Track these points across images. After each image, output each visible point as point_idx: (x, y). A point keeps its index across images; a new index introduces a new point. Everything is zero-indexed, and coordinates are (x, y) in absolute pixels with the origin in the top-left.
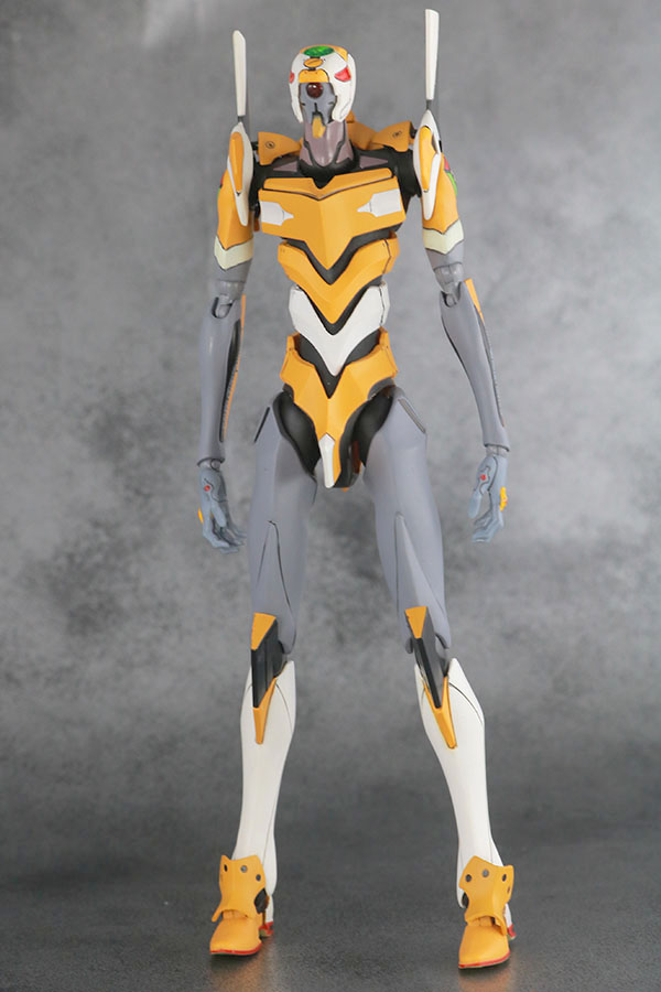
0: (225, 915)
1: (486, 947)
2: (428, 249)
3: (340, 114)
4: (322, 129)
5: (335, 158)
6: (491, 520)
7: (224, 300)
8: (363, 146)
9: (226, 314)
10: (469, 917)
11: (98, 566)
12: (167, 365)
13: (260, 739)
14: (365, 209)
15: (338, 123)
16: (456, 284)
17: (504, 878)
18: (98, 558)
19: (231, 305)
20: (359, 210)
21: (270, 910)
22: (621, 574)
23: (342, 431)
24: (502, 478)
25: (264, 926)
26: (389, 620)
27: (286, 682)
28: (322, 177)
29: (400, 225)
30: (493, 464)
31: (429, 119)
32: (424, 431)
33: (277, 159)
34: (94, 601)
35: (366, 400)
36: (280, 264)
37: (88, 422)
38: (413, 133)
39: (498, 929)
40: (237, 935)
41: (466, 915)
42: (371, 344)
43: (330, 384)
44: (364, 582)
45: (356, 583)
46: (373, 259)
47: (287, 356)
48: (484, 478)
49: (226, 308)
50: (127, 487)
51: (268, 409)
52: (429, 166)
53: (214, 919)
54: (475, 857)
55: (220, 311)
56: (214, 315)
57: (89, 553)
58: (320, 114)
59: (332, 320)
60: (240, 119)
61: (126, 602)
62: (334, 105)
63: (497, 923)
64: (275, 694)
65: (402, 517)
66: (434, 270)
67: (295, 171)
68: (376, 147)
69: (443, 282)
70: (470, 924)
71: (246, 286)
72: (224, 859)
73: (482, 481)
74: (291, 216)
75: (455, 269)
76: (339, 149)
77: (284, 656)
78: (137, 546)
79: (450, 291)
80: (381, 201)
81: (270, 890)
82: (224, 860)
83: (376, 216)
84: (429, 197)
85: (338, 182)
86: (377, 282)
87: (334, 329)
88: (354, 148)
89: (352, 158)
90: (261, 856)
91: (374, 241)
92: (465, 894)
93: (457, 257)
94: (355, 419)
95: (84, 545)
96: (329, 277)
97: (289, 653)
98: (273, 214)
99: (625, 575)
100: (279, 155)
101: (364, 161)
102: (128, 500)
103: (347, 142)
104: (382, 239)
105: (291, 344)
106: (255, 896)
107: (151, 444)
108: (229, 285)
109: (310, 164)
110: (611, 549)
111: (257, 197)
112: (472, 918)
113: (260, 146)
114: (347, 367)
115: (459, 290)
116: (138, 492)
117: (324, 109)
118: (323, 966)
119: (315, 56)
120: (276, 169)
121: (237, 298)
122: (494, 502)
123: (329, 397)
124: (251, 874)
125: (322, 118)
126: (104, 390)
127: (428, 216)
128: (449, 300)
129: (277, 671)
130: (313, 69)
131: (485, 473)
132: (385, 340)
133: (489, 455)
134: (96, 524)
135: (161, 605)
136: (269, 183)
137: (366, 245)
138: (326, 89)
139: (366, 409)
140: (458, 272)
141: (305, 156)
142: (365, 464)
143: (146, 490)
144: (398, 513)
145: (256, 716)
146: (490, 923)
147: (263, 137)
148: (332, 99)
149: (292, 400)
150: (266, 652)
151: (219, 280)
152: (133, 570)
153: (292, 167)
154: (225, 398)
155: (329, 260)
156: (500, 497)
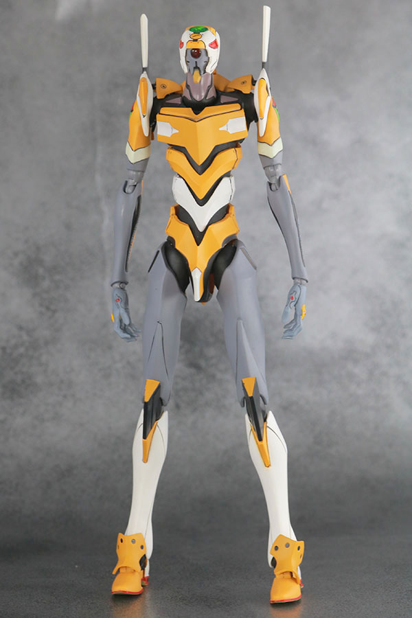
0: (121, 571)
1: (288, 591)
2: (260, 155)
3: (210, 69)
4: (199, 78)
5: (206, 96)
6: (296, 324)
7: (131, 182)
8: (222, 89)
9: (133, 192)
10: (277, 572)
11: (21, 355)
12: (68, 227)
13: (145, 460)
14: (224, 128)
15: (209, 74)
16: (278, 178)
17: (299, 548)
18: (22, 350)
19: (135, 186)
20: (220, 129)
21: (147, 569)
22: (357, 370)
23: (206, 266)
24: (303, 299)
25: (144, 579)
26: (209, 396)
27: (163, 424)
28: (198, 107)
29: (244, 139)
30: (298, 289)
31: (264, 74)
32: (255, 268)
33: (167, 96)
34: (19, 378)
35: (221, 247)
36: (168, 161)
37: (16, 262)
38: (254, 82)
39: (295, 580)
40: (129, 583)
41: (275, 571)
42: (224, 212)
43: (199, 237)
44: (193, 370)
45: (188, 371)
46: (226, 160)
47: (170, 219)
48: (292, 298)
49: (132, 187)
50: (41, 305)
51: (158, 252)
52: (264, 103)
53: (114, 573)
54: (281, 535)
55: (129, 190)
56: (125, 192)
57: (16, 347)
58: (199, 68)
59: (201, 196)
60: (144, 69)
61: (39, 379)
62: (207, 63)
63: (294, 576)
64: (156, 431)
65: (241, 321)
66: (264, 168)
67: (180, 103)
68: (229, 90)
69: (269, 176)
70: (277, 576)
71: (145, 174)
72: (120, 534)
73: (291, 301)
74: (177, 131)
75: (277, 168)
76: (208, 91)
77: (163, 407)
78: (47, 343)
79: (274, 181)
80: (233, 124)
81: (149, 556)
82: (120, 536)
83: (231, 133)
84: (263, 123)
85: (207, 111)
86: (228, 175)
87: (202, 202)
88: (217, 91)
89: (215, 96)
90: (144, 534)
91: (228, 148)
92: (274, 558)
93: (279, 160)
94: (213, 259)
95: (13, 342)
96: (199, 170)
97: (166, 405)
98: (165, 129)
99: (360, 371)
100: (169, 93)
101: (223, 99)
102: (41, 314)
103: (213, 86)
104: (232, 148)
105: (173, 211)
106: (139, 559)
107: (57, 277)
108: (135, 173)
109: (190, 99)
110: (351, 354)
111: (156, 118)
112: (279, 572)
113: (157, 86)
114: (210, 227)
115: (279, 180)
116: (48, 308)
117: (201, 65)
118: (184, 602)
119: (197, 32)
120: (167, 102)
121: (139, 181)
122: (298, 313)
123: (198, 245)
124: (138, 545)
125: (200, 71)
126: (26, 241)
127: (262, 134)
128: (273, 187)
129: (158, 417)
130: (196, 40)
131: (293, 295)
132: (232, 211)
133: (295, 284)
134: (21, 328)
135: (62, 382)
136: (163, 110)
137: (223, 150)
138: (203, 53)
139: (220, 253)
140: (279, 170)
141: (186, 94)
142: (218, 288)
143: (53, 307)
144: (239, 319)
145: (144, 445)
146: (289, 576)
147: (159, 82)
148: (206, 59)
149: (174, 246)
150: (153, 404)
151: (129, 170)
152: (44, 359)
153: (178, 100)
154: (130, 244)
155: (200, 159)
156: (302, 311)
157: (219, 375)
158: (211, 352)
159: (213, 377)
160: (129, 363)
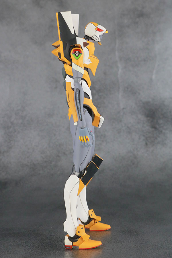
12: (105, 74)
26: (159, 139)
44: (153, 129)
74: (91, 63)
107: (101, 94)
135: (102, 135)
143: (99, 106)
157: (164, 131)
158: (161, 122)
159: (161, 131)
160: (128, 127)
